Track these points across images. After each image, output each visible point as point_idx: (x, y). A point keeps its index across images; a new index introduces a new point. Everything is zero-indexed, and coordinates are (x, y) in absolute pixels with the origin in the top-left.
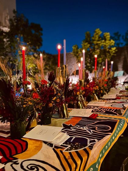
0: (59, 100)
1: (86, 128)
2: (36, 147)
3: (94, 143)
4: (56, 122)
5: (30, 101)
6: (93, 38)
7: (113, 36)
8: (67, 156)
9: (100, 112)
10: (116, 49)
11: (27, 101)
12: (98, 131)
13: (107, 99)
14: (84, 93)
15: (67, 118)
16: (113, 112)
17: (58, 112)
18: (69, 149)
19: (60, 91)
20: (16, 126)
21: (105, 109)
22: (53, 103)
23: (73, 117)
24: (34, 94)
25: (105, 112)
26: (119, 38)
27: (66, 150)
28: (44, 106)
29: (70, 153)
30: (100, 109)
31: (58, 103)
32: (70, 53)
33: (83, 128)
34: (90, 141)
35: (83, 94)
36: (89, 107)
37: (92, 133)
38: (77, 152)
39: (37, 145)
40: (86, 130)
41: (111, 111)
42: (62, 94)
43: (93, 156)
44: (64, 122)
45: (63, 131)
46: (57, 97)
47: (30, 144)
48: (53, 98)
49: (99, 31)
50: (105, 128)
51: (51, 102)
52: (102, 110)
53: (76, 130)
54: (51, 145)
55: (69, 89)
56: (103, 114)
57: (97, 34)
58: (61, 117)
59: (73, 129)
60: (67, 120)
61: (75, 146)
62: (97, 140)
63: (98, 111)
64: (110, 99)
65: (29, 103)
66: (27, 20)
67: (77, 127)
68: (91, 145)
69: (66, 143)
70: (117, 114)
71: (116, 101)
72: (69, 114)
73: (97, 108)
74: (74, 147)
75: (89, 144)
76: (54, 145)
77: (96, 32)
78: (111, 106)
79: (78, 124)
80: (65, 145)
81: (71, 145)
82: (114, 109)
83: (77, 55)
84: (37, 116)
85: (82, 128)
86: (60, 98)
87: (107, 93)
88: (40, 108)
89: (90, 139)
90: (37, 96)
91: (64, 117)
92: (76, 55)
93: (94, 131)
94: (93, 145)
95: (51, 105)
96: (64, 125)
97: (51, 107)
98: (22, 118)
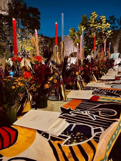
0: (56, 81)
1: (87, 112)
2: (28, 138)
3: (100, 132)
4: (53, 105)
5: (21, 81)
6: (89, 21)
7: (109, 19)
8: (68, 153)
9: (101, 93)
10: (111, 32)
11: (17, 82)
12: (102, 117)
13: (106, 80)
14: (83, 73)
15: (65, 100)
16: (115, 93)
17: (56, 93)
18: (69, 142)
19: (57, 71)
20: (4, 111)
21: (106, 91)
22: (49, 84)
23: (71, 100)
24: (25, 73)
25: (106, 93)
26: (114, 21)
27: (65, 144)
28: (39, 87)
29: (71, 148)
30: (100, 91)
31: (55, 84)
32: (66, 36)
33: (85, 113)
34: (94, 129)
35: (82, 75)
36: (89, 88)
37: (96, 119)
38: (79, 146)
39: (29, 136)
40: (88, 115)
41: (112, 92)
42: (60, 74)
43: (100, 151)
44: (62, 105)
45: (61, 116)
46: (53, 77)
47: (20, 134)
48: (49, 78)
49: (95, 15)
50: (109, 113)
51: (47, 83)
52: (102, 92)
53: (76, 115)
54: (46, 135)
55: (67, 69)
56: (104, 96)
57: (93, 17)
58: (59, 98)
59: (73, 114)
60: (65, 103)
61: (77, 136)
62: (103, 129)
63: (98, 93)
64: (109, 80)
65: (19, 83)
66: (26, 4)
67: (77, 111)
68: (96, 135)
69: (65, 132)
70: (120, 96)
71: (115, 82)
72: (67, 96)
73: (97, 90)
74: (75, 139)
75: (94, 135)
76: (50, 136)
77: (92, 15)
78: (112, 87)
79: (77, 108)
80: (63, 135)
81: (72, 136)
82: (115, 91)
83: (74, 37)
84: (31, 99)
85: (82, 113)
86: (57, 79)
87: (106, 74)
88: (35, 89)
89: (94, 127)
90: (29, 76)
91: (62, 99)
92: (72, 38)
93: (97, 116)
94: (99, 136)
95: (47, 86)
96: (62, 109)
97: (48, 89)
98: (11, 102)
